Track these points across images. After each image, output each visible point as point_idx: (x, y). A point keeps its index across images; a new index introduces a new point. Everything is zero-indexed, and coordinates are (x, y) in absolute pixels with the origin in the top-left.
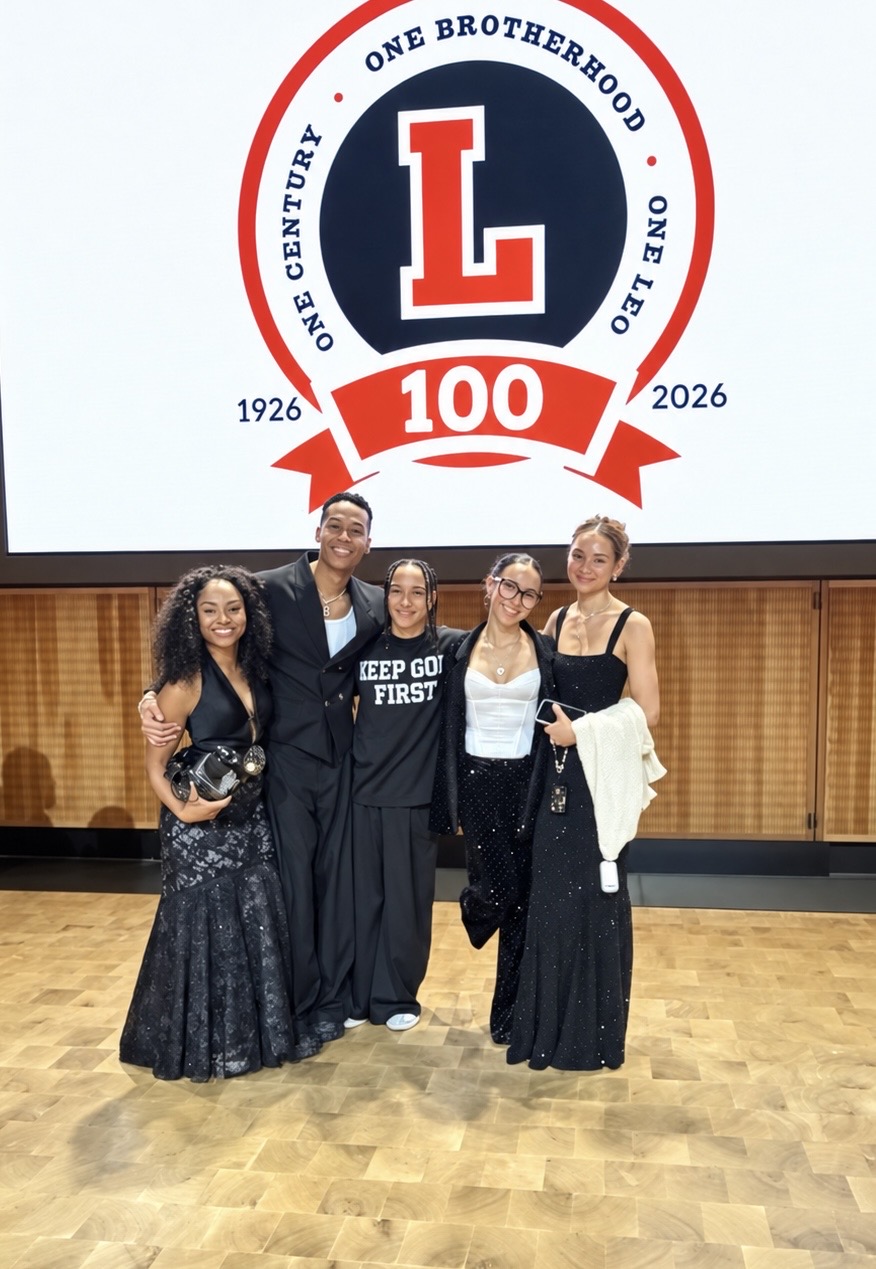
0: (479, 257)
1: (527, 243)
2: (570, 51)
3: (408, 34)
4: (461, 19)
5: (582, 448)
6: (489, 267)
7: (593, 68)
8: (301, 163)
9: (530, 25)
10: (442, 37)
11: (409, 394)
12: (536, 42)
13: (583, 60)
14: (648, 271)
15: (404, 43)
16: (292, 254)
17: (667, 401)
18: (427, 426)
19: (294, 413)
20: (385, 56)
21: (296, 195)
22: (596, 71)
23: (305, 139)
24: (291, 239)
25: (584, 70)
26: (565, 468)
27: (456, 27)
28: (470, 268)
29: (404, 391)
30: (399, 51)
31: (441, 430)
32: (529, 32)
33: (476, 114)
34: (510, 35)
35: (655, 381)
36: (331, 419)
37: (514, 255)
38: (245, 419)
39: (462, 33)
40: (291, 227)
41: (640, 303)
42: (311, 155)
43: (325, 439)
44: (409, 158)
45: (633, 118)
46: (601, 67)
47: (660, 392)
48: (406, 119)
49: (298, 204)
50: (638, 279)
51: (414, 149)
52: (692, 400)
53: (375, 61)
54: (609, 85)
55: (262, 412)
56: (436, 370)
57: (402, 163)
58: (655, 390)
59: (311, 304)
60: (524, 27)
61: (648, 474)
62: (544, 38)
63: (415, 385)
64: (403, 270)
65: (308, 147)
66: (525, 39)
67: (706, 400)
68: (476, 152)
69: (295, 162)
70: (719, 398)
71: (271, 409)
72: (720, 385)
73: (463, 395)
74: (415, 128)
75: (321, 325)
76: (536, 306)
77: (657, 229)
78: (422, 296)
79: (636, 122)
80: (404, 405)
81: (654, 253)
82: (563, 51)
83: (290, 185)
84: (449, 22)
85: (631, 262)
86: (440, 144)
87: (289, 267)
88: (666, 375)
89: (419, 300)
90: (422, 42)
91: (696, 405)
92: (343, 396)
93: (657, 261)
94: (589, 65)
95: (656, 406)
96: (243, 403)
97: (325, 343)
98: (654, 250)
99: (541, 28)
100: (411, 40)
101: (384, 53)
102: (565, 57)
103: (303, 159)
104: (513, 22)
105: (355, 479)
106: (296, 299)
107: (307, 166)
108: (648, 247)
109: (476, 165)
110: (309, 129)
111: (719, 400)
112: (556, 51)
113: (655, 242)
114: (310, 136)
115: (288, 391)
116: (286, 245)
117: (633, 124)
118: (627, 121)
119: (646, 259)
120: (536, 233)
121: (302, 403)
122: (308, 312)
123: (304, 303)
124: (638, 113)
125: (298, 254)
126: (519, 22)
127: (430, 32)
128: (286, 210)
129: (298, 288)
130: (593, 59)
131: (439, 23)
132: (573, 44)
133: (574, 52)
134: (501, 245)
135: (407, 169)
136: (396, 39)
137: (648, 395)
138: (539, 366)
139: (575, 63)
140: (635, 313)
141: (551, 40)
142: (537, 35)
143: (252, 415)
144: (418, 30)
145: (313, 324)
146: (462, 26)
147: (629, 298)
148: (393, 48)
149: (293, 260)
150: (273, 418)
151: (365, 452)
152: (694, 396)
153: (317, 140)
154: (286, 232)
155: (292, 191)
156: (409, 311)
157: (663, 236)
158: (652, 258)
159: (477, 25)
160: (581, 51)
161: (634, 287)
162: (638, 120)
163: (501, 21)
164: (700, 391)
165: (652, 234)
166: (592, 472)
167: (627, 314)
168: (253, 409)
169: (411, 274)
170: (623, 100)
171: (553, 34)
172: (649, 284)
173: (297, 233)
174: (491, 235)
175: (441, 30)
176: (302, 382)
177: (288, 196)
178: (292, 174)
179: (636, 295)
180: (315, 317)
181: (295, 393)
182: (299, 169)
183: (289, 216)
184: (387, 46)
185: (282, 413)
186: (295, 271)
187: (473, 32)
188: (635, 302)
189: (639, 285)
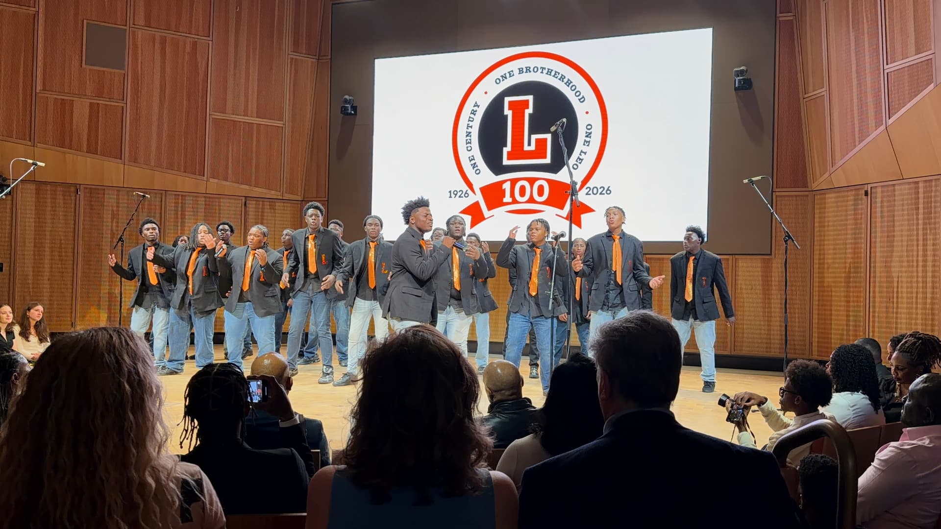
0: (529, 144)
1: (545, 140)
2: (561, 77)
3: (509, 72)
4: (526, 68)
5: (562, 207)
6: (533, 147)
7: (568, 83)
8: (473, 114)
9: (549, 69)
10: (520, 73)
11: (505, 189)
12: (550, 75)
13: (566, 80)
14: (585, 149)
15: (508, 75)
16: (469, 143)
17: (591, 192)
18: (510, 200)
19: (467, 195)
20: (501, 80)
21: (471, 124)
22: (569, 84)
23: (475, 106)
24: (468, 138)
25: (566, 84)
26: (557, 215)
27: (525, 70)
28: (526, 148)
29: (504, 187)
30: (506, 78)
31: (515, 201)
32: (548, 72)
33: (530, 98)
34: (542, 72)
35: (588, 185)
36: (479, 198)
37: (541, 143)
38: (450, 197)
39: (526, 72)
40: (468, 134)
41: (582, 160)
42: (476, 111)
43: (477, 204)
44: (508, 112)
45: (582, 98)
46: (571, 82)
47: (588, 189)
48: (507, 100)
49: (471, 127)
50: (582, 152)
51: (510, 109)
52: (599, 192)
53: (498, 81)
54: (573, 88)
55: (456, 195)
56: (514, 182)
57: (505, 114)
58: (587, 188)
59: (474, 159)
60: (547, 70)
61: (584, 217)
62: (553, 73)
63: (507, 186)
64: (504, 148)
65: (475, 108)
66: (547, 74)
67: (604, 192)
68: (529, 111)
69: (471, 113)
70: (609, 191)
71: (459, 194)
72: (609, 187)
73: (523, 189)
74: (510, 103)
75: (477, 166)
76: (548, 160)
77: (588, 135)
78: (511, 156)
79: (582, 100)
80: (503, 193)
81: (587, 143)
82: (559, 77)
83: (469, 121)
84: (523, 69)
85: (579, 146)
86: (519, 108)
87: (467, 147)
88: (591, 184)
89: (509, 158)
90: (513, 75)
91: (601, 194)
92: (483, 190)
93: (588, 145)
94: (567, 82)
95: (587, 194)
96: (450, 192)
97: (478, 172)
98: (587, 142)
99: (552, 70)
100: (510, 74)
101: (501, 78)
102: (560, 79)
103: (474, 112)
104: (543, 68)
105: (486, 216)
106: (469, 158)
107: (475, 114)
108: (585, 141)
109: (530, 115)
110: (476, 103)
111: (608, 192)
112: (557, 78)
113: (588, 139)
114: (476, 105)
115: (465, 187)
116: (467, 140)
117: (581, 100)
118: (579, 100)
119: (584, 145)
120: (548, 137)
121: (469, 192)
122: (473, 162)
123: (472, 159)
124: (583, 97)
125: (470, 143)
126: (545, 68)
127: (516, 72)
128: (467, 129)
129: (470, 154)
130: (569, 80)
131: (519, 69)
132: (562, 75)
133: (562, 78)
134: (537, 140)
135: (507, 116)
136: (505, 74)
137: (584, 190)
138: (548, 180)
139: (563, 81)
140: (580, 163)
141: (555, 74)
142: (551, 73)
143: (453, 196)
144: (512, 71)
145: (474, 166)
146: (527, 70)
147: (579, 158)
148: (504, 77)
149: (469, 145)
150: (460, 197)
151: (490, 208)
152: (600, 191)
153: (478, 106)
154: (467, 136)
155: (470, 122)
156: (506, 162)
157: (590, 137)
158: (586, 144)
159: (531, 70)
160: (565, 77)
161: (580, 155)
162: (583, 99)
163: (539, 68)
164: (602, 189)
165: (587, 136)
166: (565, 216)
167: (578, 163)
168: (454, 194)
169: (506, 150)
170: (578, 94)
171: (556, 72)
172: (585, 153)
173: (470, 136)
174: (534, 137)
175: (520, 71)
176: (470, 185)
177: (468, 124)
178: (470, 117)
179: (581, 157)
180: (475, 163)
181: (467, 188)
182: (472, 116)
183: (468, 131)
184: (502, 76)
185: (463, 195)
186: (469, 148)
187: (530, 72)
188: (580, 159)
189: (582, 154)
